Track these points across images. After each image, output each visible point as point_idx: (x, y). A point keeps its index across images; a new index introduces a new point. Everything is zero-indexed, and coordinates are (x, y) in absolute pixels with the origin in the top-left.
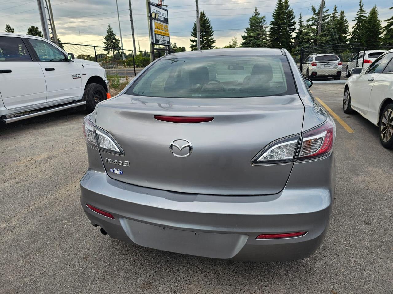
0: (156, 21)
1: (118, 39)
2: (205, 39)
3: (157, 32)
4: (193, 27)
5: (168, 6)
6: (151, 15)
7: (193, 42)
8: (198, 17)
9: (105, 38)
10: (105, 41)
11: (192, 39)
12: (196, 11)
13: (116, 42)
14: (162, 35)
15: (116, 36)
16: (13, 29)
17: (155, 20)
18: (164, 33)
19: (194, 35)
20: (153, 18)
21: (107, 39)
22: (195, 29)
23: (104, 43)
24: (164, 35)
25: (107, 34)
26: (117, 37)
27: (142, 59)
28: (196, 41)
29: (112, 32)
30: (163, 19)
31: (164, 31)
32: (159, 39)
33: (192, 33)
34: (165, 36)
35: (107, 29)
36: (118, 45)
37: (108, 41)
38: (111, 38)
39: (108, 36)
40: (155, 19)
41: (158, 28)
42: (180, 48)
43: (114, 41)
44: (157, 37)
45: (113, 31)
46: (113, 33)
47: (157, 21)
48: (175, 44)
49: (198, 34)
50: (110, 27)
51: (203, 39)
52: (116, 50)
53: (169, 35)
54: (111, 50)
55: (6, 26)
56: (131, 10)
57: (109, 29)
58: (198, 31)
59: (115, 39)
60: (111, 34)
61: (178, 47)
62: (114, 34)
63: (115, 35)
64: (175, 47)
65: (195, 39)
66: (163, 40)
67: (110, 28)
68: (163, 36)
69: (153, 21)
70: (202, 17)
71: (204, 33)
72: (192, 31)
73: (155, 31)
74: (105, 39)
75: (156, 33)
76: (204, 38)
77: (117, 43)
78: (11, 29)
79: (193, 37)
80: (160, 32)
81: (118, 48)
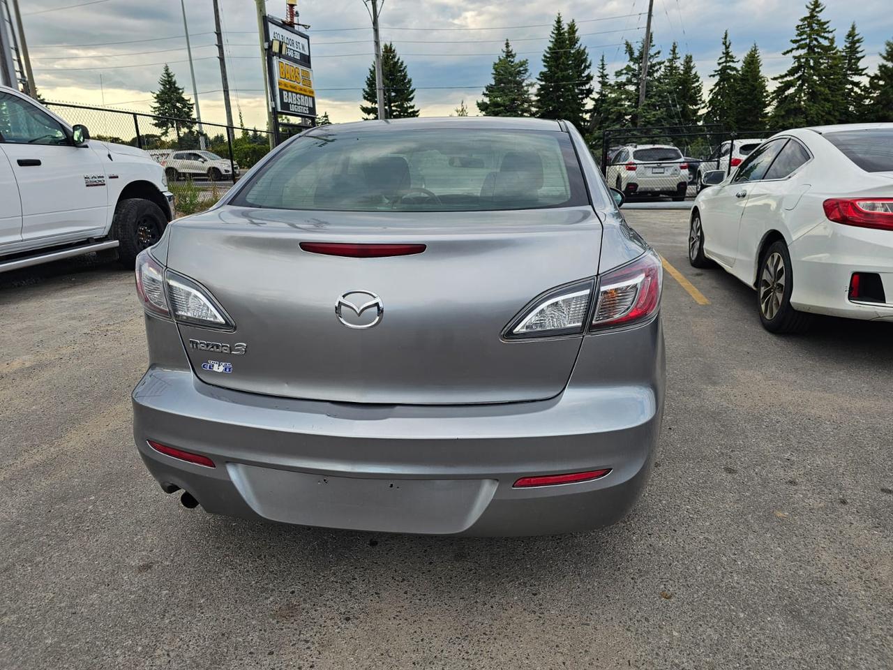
0: (282, 60)
1: (189, 100)
2: (394, 106)
3: (285, 85)
4: (366, 80)
5: (310, 27)
6: (270, 47)
7: (369, 114)
8: (377, 56)
9: (155, 98)
10: (157, 105)
11: (364, 106)
12: (373, 44)
13: (183, 107)
14: (297, 93)
15: (183, 92)
17: (280, 58)
18: (301, 90)
19: (370, 96)
20: (275, 54)
21: (162, 99)
22: (371, 83)
23: (155, 108)
24: (301, 94)
25: (162, 87)
26: (186, 96)
27: (250, 149)
28: (374, 110)
29: (175, 83)
30: (298, 57)
31: (301, 84)
32: (290, 101)
33: (364, 93)
34: (305, 95)
35: (160, 75)
36: (189, 115)
37: (164, 104)
38: (171, 99)
39: (163, 92)
40: (280, 54)
41: (288, 76)
43: (178, 105)
44: (285, 97)
45: (177, 82)
46: (176, 86)
47: (285, 61)
48: (326, 116)
49: (380, 95)
50: (170, 71)
51: (390, 107)
52: (183, 127)
53: (313, 92)
54: (173, 127)
56: (219, 34)
57: (165, 75)
58: (379, 89)
59: (182, 100)
60: (172, 89)
62: (179, 89)
63: (181, 91)
65: (373, 106)
66: (299, 104)
67: (168, 75)
68: (298, 96)
69: (275, 60)
70: (388, 58)
71: (393, 94)
73: (280, 84)
74: (156, 100)
75: (283, 87)
76: (392, 105)
77: (186, 109)
79: (368, 102)
80: (291, 87)
81: (188, 122)
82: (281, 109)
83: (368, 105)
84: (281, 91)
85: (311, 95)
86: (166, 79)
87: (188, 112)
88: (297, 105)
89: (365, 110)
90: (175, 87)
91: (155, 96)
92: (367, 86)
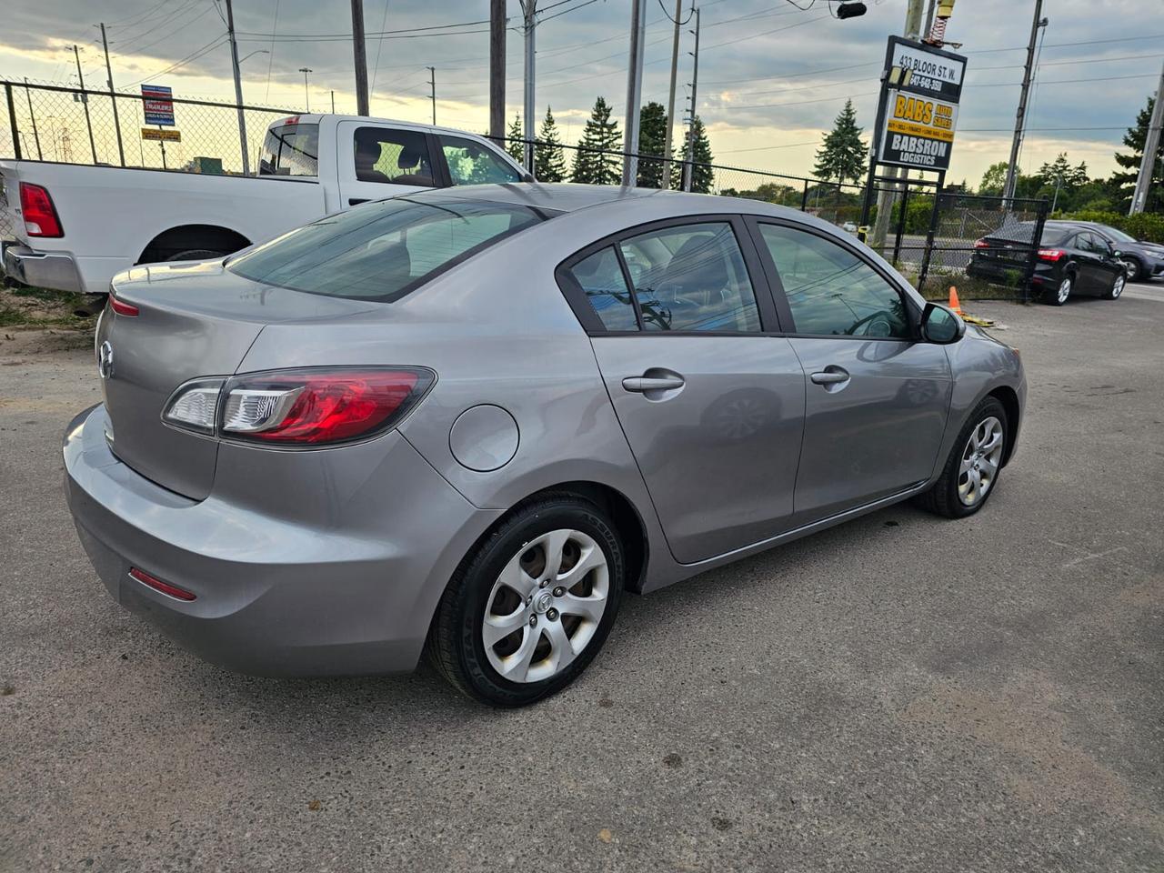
0: (902, 93)
1: (865, 144)
3: (901, 126)
4: (1139, 114)
5: (961, 45)
6: (890, 76)
7: (1128, 167)
9: (825, 140)
10: (825, 149)
11: (1123, 154)
13: (856, 153)
14: (918, 138)
15: (859, 134)
16: (609, 110)
17: (898, 89)
18: (929, 132)
19: (1137, 140)
20: (893, 86)
21: (832, 142)
22: (1144, 120)
23: (821, 153)
24: (925, 138)
25: (836, 128)
26: (862, 138)
28: (1135, 162)
29: (854, 121)
30: (937, 87)
31: (931, 125)
32: (904, 147)
33: (1128, 135)
34: (932, 140)
36: (859, 161)
37: (832, 147)
38: (844, 141)
39: (836, 134)
40: (899, 86)
41: (909, 114)
42: (1099, 182)
43: (850, 149)
44: (895, 141)
45: (857, 120)
46: (855, 125)
47: (908, 95)
48: (1083, 168)
49: (1152, 139)
50: (851, 107)
52: (848, 177)
53: (951, 136)
54: (837, 176)
55: (597, 101)
57: (845, 113)
58: (1154, 129)
59: (856, 143)
60: (849, 130)
61: (1092, 179)
62: (857, 130)
63: (858, 132)
64: (1078, 179)
65: (1139, 154)
66: (918, 151)
67: (849, 112)
68: (922, 140)
69: (893, 94)
72: (1135, 126)
73: (890, 125)
74: (825, 143)
75: (895, 130)
78: (605, 110)
79: (1132, 149)
80: (912, 129)
81: (857, 170)
82: (884, 159)
83: (1130, 152)
84: (891, 135)
85: (947, 139)
86: (845, 117)
87: (860, 159)
88: (914, 153)
89: (1124, 161)
90: (852, 128)
91: (826, 137)
92: (1137, 124)
